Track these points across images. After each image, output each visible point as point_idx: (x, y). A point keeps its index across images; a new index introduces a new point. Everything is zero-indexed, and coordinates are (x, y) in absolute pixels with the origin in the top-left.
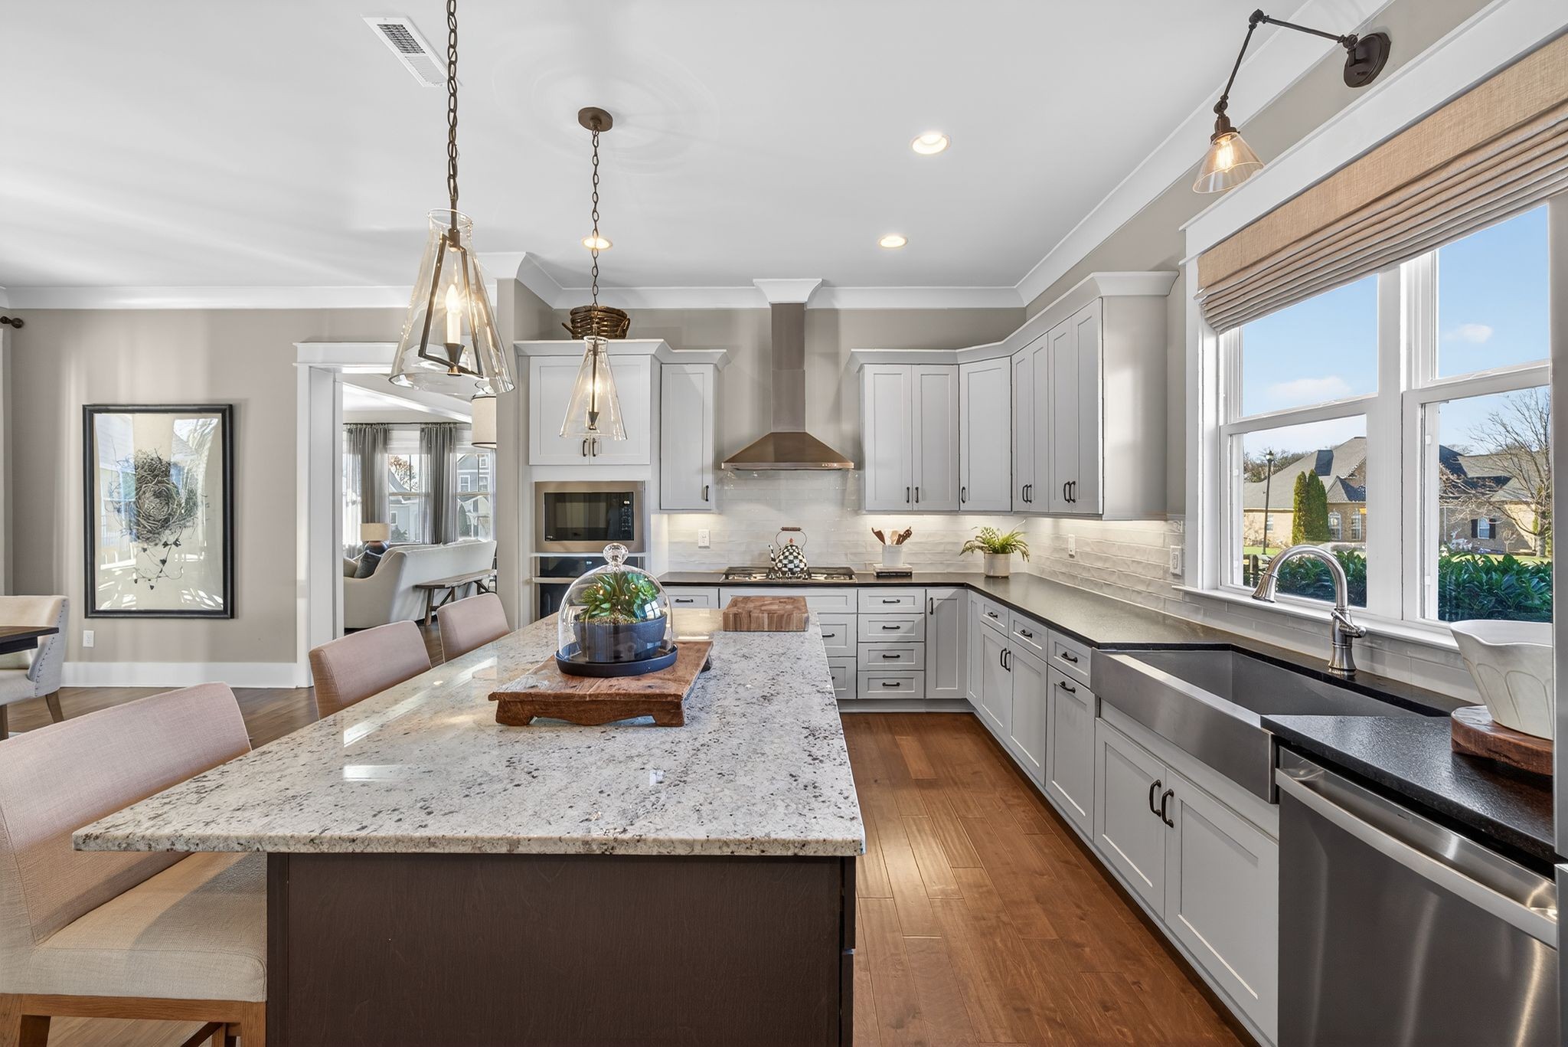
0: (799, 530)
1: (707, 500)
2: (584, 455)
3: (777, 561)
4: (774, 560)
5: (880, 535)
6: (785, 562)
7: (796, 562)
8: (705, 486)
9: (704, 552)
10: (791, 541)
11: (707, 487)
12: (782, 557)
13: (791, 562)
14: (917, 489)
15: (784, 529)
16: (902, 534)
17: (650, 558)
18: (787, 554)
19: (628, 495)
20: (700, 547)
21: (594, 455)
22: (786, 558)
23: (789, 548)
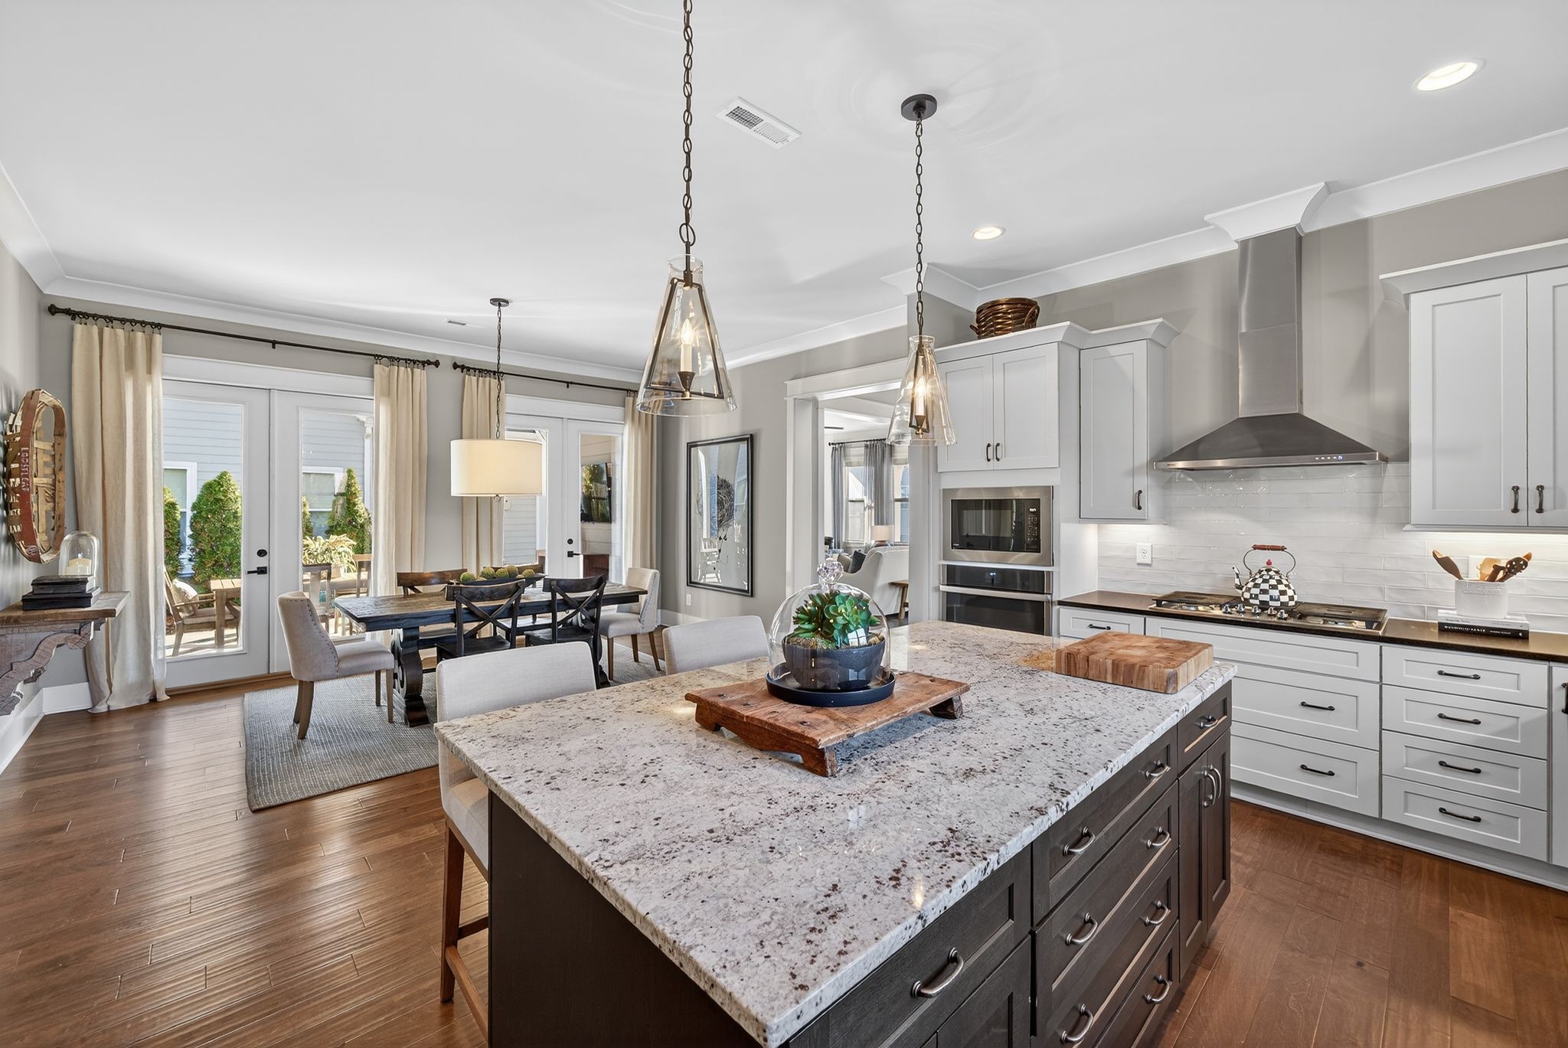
0: (1283, 549)
1: (1140, 508)
2: (989, 460)
3: (1244, 589)
4: (1240, 587)
5: (1448, 565)
6: (1255, 591)
7: (1275, 593)
8: (1136, 491)
9: (1146, 570)
10: (1269, 563)
11: (1140, 492)
12: (1250, 585)
13: (1264, 592)
14: (1540, 488)
15: (1255, 548)
16: (1503, 564)
17: (1059, 573)
18: (1259, 581)
19: (1036, 503)
20: (1138, 564)
21: (998, 459)
22: (1256, 586)
23: (1265, 573)
